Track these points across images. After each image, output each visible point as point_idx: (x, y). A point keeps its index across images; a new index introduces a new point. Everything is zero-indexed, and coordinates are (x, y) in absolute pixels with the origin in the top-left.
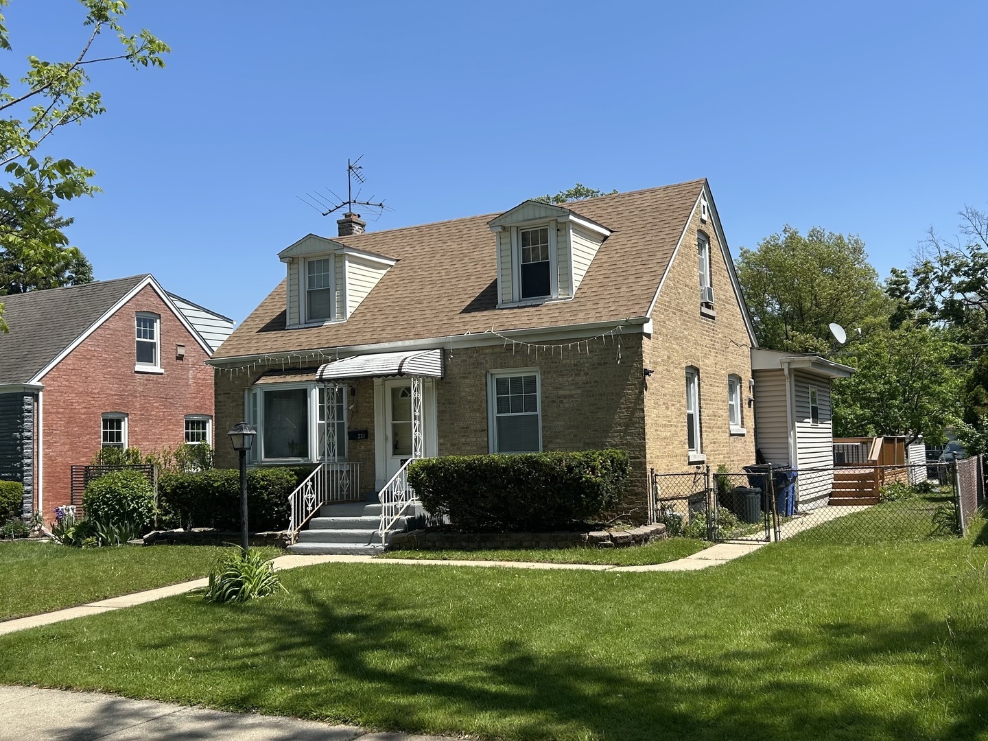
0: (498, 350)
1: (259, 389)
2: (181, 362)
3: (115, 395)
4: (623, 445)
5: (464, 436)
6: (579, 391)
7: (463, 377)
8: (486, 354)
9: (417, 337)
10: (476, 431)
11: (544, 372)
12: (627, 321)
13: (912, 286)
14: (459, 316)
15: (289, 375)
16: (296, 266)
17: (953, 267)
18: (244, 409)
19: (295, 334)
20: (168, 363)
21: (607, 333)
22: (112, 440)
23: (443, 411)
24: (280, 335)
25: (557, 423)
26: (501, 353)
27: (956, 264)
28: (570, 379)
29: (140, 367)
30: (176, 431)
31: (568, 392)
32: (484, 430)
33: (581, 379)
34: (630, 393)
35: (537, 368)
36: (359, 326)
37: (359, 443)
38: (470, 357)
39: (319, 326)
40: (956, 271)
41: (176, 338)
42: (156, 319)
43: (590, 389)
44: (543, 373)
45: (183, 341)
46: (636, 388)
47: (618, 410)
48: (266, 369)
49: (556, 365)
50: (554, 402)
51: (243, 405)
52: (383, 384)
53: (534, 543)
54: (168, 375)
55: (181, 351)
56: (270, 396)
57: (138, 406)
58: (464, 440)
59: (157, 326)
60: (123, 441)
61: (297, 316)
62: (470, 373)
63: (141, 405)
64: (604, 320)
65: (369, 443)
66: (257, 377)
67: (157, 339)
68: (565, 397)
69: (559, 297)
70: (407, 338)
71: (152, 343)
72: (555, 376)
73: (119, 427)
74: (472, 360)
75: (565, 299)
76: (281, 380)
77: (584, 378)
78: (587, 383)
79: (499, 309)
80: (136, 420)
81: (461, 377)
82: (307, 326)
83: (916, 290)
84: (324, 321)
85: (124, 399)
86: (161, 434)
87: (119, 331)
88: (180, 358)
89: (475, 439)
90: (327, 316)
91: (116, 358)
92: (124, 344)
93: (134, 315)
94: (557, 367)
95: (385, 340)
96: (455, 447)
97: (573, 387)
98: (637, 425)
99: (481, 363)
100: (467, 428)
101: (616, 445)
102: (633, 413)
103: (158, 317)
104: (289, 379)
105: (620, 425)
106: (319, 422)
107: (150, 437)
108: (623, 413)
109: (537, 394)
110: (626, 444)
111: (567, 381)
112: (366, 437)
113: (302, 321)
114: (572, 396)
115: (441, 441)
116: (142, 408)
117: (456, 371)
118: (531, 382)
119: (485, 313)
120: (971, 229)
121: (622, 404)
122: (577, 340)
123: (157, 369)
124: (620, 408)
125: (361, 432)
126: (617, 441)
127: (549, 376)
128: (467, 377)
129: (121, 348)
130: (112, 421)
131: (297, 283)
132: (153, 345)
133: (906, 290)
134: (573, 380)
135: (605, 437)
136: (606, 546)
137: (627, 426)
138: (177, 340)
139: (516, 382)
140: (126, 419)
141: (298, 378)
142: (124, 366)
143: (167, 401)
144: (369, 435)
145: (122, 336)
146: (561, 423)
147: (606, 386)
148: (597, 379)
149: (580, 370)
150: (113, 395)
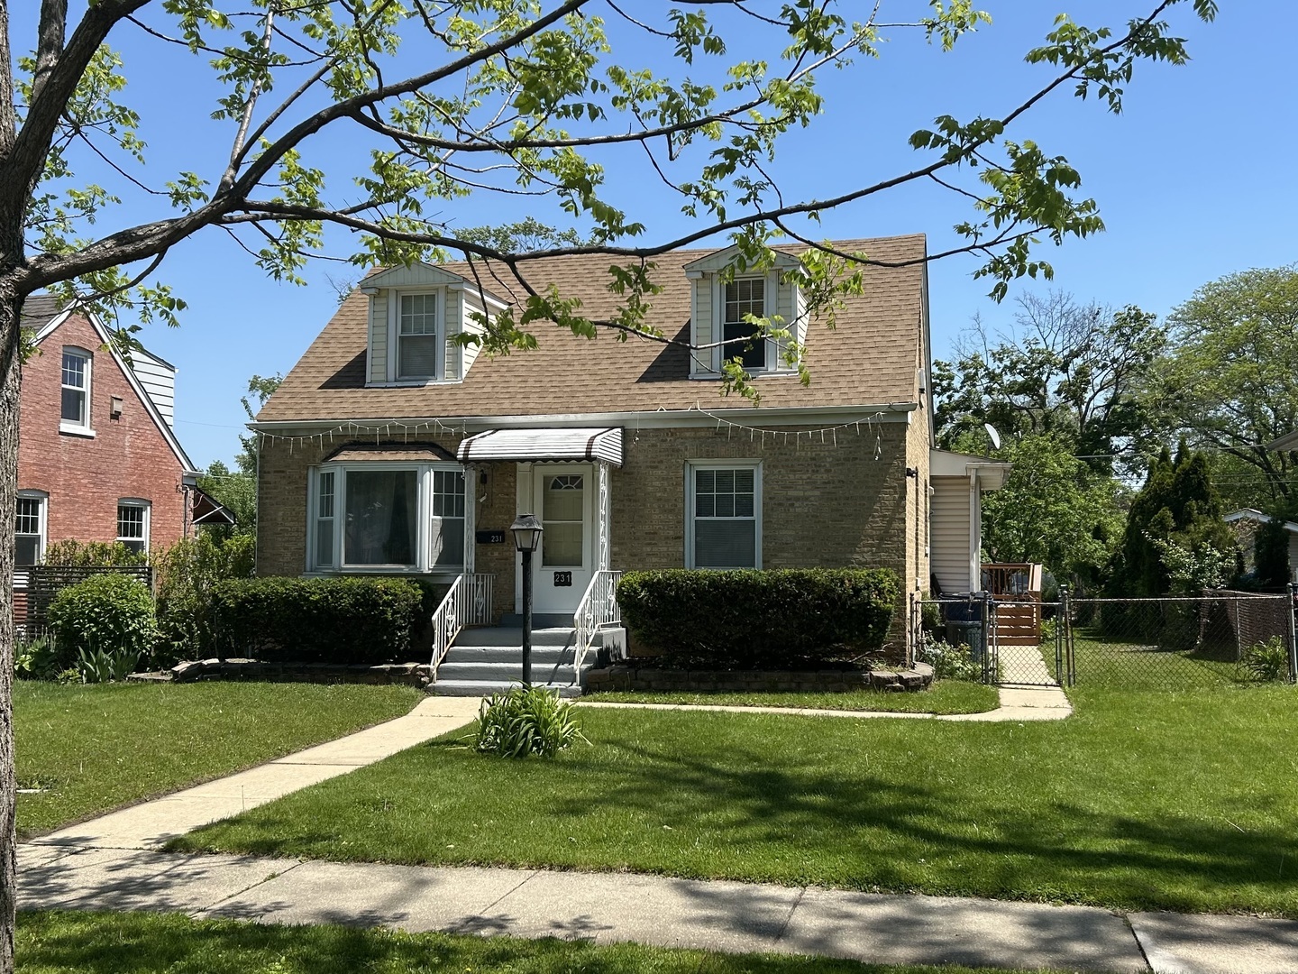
0: (703, 434)
1: (338, 468)
2: (116, 422)
3: (34, 464)
4: (875, 562)
5: (650, 544)
6: (817, 493)
7: (651, 467)
8: (686, 438)
9: (584, 410)
10: (667, 538)
11: (769, 466)
12: (890, 406)
13: (956, 383)
14: (637, 386)
15: (386, 451)
16: (384, 301)
17: (1008, 363)
18: (306, 495)
19: (385, 396)
20: (101, 422)
21: (862, 421)
22: (26, 530)
23: (619, 510)
24: (360, 394)
25: (784, 532)
26: (709, 438)
27: (1012, 360)
28: (805, 477)
29: (66, 426)
30: (107, 521)
31: (801, 494)
32: (679, 538)
33: (821, 477)
34: (888, 498)
35: (756, 461)
36: (485, 390)
37: (490, 549)
38: (663, 441)
39: (419, 386)
40: (1011, 368)
41: (112, 387)
42: (87, 357)
43: (833, 490)
44: (767, 467)
45: (120, 393)
46: (896, 493)
47: (870, 519)
48: (345, 441)
49: (786, 457)
50: (780, 504)
51: (306, 489)
52: (532, 470)
53: (794, 685)
54: (100, 440)
55: (118, 406)
56: (355, 479)
57: (61, 483)
58: (649, 549)
59: (87, 368)
60: (40, 533)
61: (383, 370)
62: (661, 462)
63: (65, 480)
64: (856, 403)
65: (505, 548)
66: (331, 450)
67: (86, 388)
68: (797, 499)
69: (778, 370)
70: (568, 410)
71: (79, 392)
72: (783, 471)
73: (35, 512)
74: (664, 445)
75: (787, 373)
76: (377, 457)
77: (825, 476)
78: (829, 483)
79: (693, 380)
80: (59, 502)
81: (647, 467)
82: (399, 384)
83: (961, 388)
84: (427, 380)
85: (44, 472)
86: (89, 524)
87: (42, 372)
88: (116, 416)
89: (665, 549)
90: (431, 372)
91: (36, 411)
92: (46, 392)
93: (61, 351)
94: (787, 460)
95: (536, 412)
96: (637, 558)
97: (808, 487)
98: (895, 539)
99: (678, 450)
100: (655, 533)
101: (866, 563)
102: (890, 523)
103: (89, 355)
104: (387, 456)
105: (872, 537)
106: (432, 517)
107: (75, 528)
108: (877, 522)
109: (755, 493)
110: (880, 562)
111: (801, 479)
112: (503, 541)
113: (391, 377)
114: (807, 499)
115: (616, 549)
116: (67, 486)
117: (641, 458)
118: (746, 479)
119: (675, 384)
120: (1028, 319)
121: (876, 511)
122: (822, 426)
123: (85, 430)
124: (874, 517)
125: (496, 533)
126: (868, 557)
127: (776, 472)
128: (656, 467)
129: (43, 397)
130: (27, 502)
131: (385, 324)
132: (81, 395)
133: (949, 387)
134: (809, 478)
135: (851, 552)
136: (895, 690)
137: (881, 539)
138: (112, 390)
139: (724, 477)
140: (46, 500)
141: (401, 456)
142: (46, 423)
143: (98, 477)
144: (506, 538)
145: (45, 379)
146: (791, 533)
147: (855, 487)
148: (842, 478)
149: (820, 466)
150: (31, 465)
